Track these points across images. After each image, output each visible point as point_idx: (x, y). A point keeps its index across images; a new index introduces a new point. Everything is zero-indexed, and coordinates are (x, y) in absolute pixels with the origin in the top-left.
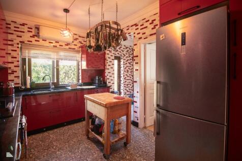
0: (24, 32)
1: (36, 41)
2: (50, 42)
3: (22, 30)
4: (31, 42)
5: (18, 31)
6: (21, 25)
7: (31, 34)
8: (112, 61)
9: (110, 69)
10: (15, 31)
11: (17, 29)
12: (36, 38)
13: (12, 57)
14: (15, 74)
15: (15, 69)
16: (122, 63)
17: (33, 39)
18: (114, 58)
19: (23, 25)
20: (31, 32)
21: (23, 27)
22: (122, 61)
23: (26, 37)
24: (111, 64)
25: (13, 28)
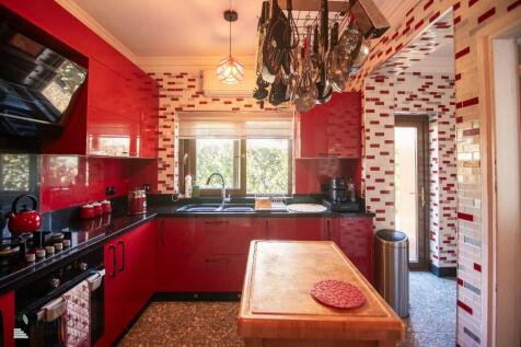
0: (181, 90)
1: (201, 103)
2: (226, 103)
3: (180, 87)
4: (193, 106)
5: (173, 90)
6: (177, 77)
7: (193, 91)
8: (386, 131)
9: (378, 157)
10: (169, 90)
11: (172, 87)
12: (201, 98)
13: (165, 140)
14: (168, 171)
15: (168, 161)
16: (434, 135)
17: (196, 101)
18: (392, 123)
19: (181, 76)
20: (193, 87)
21: (180, 80)
22: (435, 128)
23: (185, 98)
24: (380, 140)
25: (166, 86)
